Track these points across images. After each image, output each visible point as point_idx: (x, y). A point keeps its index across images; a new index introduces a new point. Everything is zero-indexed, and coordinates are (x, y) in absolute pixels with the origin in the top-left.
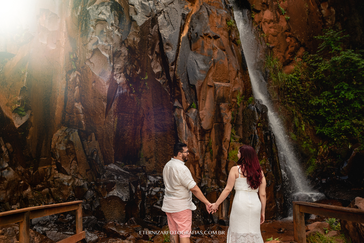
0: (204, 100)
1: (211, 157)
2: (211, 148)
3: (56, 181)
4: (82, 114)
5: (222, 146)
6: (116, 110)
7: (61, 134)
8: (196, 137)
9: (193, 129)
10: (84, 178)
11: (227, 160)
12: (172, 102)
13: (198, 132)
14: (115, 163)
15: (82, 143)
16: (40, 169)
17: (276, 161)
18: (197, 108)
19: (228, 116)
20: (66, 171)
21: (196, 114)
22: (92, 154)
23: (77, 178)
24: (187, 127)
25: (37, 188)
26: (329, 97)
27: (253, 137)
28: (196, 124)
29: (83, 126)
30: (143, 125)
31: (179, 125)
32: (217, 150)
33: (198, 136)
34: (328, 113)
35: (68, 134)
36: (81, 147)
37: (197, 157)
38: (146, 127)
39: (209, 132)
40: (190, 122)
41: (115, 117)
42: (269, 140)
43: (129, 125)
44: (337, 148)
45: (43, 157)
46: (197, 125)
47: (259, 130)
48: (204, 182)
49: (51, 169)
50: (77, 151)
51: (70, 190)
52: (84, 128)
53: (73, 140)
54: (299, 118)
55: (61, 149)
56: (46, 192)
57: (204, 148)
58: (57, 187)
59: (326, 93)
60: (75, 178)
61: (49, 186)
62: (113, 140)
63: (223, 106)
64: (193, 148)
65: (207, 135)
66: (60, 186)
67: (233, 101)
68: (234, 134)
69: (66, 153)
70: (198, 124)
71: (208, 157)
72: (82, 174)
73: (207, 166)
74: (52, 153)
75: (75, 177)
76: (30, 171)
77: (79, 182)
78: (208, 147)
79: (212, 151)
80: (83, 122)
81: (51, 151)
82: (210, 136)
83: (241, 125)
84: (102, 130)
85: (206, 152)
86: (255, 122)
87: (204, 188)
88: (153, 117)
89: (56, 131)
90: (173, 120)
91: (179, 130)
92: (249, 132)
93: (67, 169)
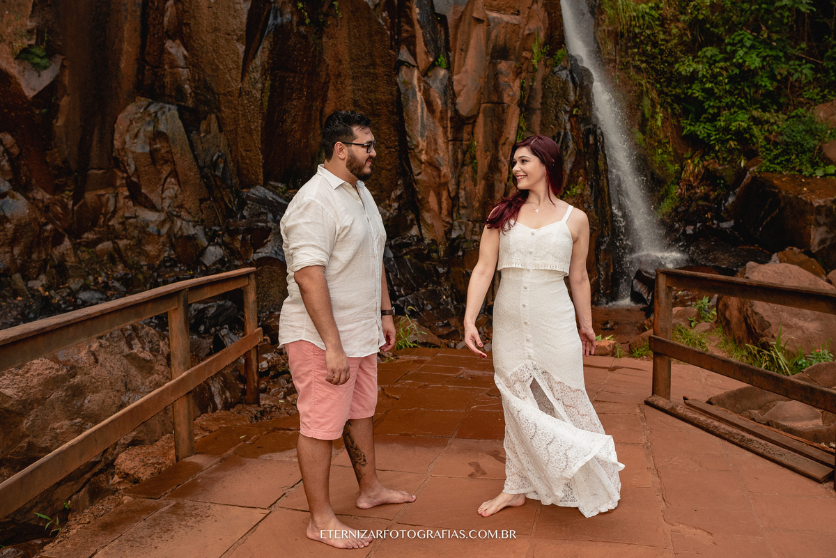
0: (465, 50)
1: (473, 177)
2: (474, 158)
3: (131, 224)
4: (184, 68)
5: (498, 153)
6: (268, 63)
7: (136, 114)
8: (445, 133)
9: (438, 114)
10: (196, 219)
11: (506, 185)
12: (395, 51)
13: (449, 122)
14: (265, 185)
15: (189, 137)
16: (90, 196)
17: (604, 190)
18: (449, 67)
19: (514, 89)
20: (152, 201)
21: (446, 81)
22: (214, 165)
23: (179, 217)
24: (425, 109)
25: (84, 241)
26: (713, 58)
27: (562, 137)
28: (445, 103)
29: (187, 97)
30: (326, 100)
31: (407, 104)
32: (486, 161)
33: (449, 129)
34: (709, 93)
35: (153, 115)
36: (188, 148)
37: (444, 175)
38: (333, 104)
39: (471, 121)
40: (432, 98)
41: (266, 79)
42: (592, 145)
43: (295, 99)
44: (720, 165)
45: (94, 169)
46: (447, 106)
47: (575, 122)
48: (458, 228)
49: (116, 196)
50: (179, 155)
51: (164, 245)
52: (190, 103)
53: (167, 130)
54: (652, 100)
55: (139, 150)
56: (107, 249)
57: (460, 156)
58: (133, 237)
59: (710, 51)
60: (175, 218)
61: (112, 235)
62: (260, 133)
63: (503, 66)
64: (437, 156)
65: (467, 129)
66: (140, 235)
67: (524, 57)
68: (524, 128)
69: (150, 160)
70: (449, 105)
71: (467, 176)
72: (190, 209)
73: (465, 194)
74: (116, 159)
75: (175, 216)
76: (65, 200)
77: (183, 227)
78: (468, 155)
79: (476, 163)
80: (187, 86)
81: (114, 154)
82: (472, 131)
83: (539, 109)
84: (235, 109)
85: (463, 165)
86: (567, 105)
87: (457, 241)
88: (349, 81)
89: (124, 108)
90: (395, 93)
91: (407, 115)
92: (554, 125)
93: (155, 198)
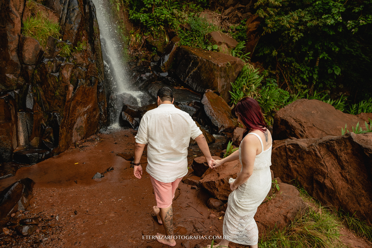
11: (19, 36)
42: (88, 13)
44: (154, 39)
